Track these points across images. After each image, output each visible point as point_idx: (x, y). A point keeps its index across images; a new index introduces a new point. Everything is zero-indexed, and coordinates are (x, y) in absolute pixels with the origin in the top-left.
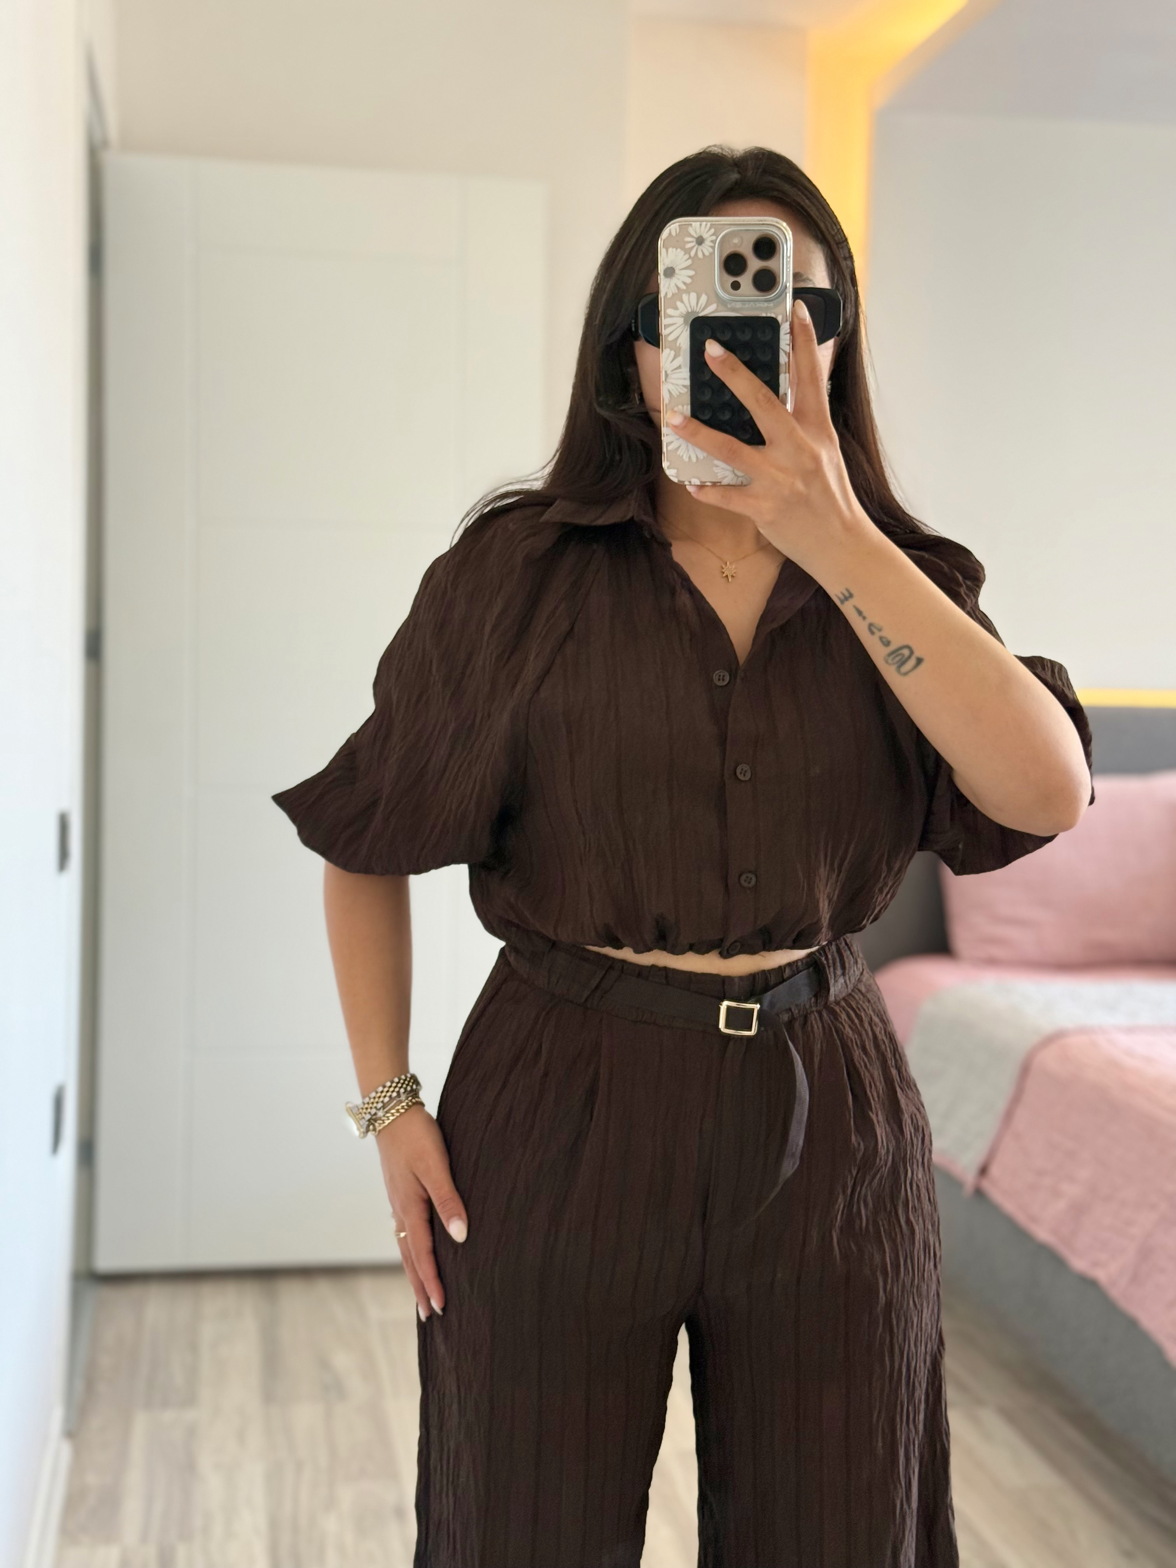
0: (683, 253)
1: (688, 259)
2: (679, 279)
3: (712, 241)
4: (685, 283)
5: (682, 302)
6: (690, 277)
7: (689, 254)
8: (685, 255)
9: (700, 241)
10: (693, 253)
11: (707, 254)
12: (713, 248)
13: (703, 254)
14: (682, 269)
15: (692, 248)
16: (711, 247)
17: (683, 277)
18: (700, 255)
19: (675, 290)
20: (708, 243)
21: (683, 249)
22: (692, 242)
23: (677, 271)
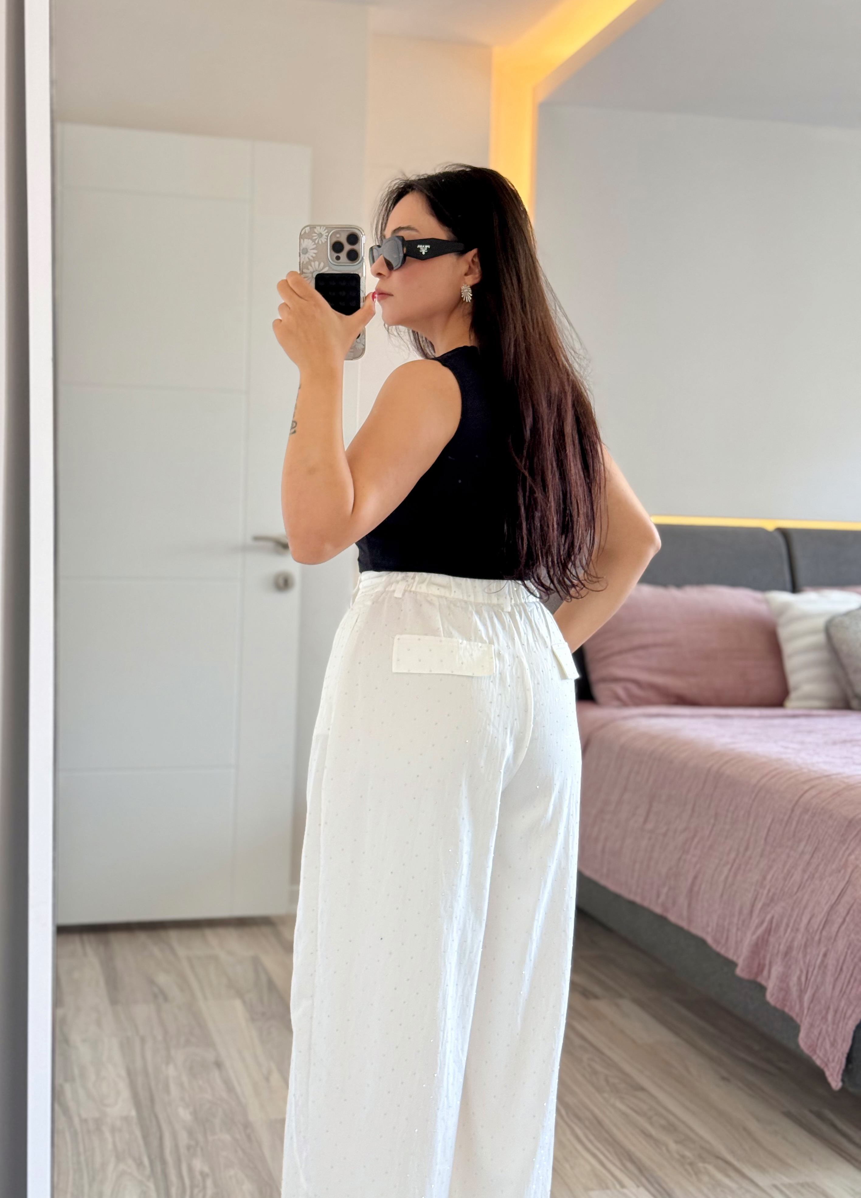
0: (311, 241)
1: (314, 245)
2: (309, 255)
3: (326, 236)
4: (312, 256)
5: (311, 266)
6: (315, 253)
7: (315, 242)
8: (313, 242)
9: (321, 235)
10: (316, 242)
11: (324, 242)
12: (327, 239)
13: (322, 243)
14: (311, 250)
15: (316, 239)
16: (326, 239)
17: (312, 253)
18: (320, 242)
19: (307, 260)
20: (324, 237)
21: (311, 239)
22: (316, 236)
23: (309, 250)
